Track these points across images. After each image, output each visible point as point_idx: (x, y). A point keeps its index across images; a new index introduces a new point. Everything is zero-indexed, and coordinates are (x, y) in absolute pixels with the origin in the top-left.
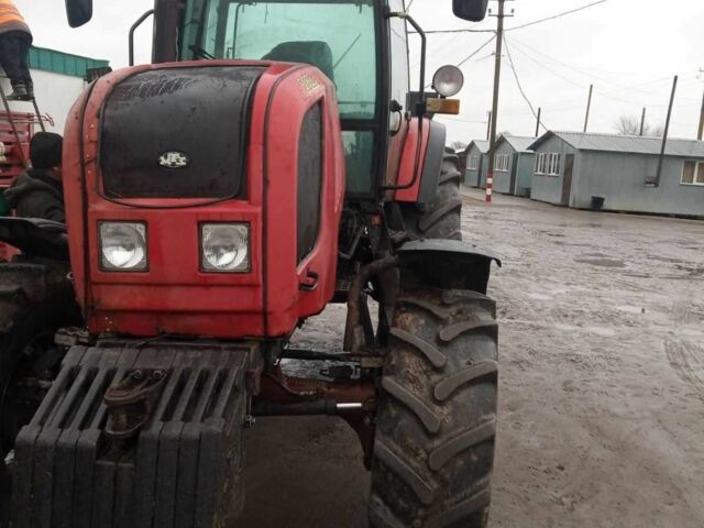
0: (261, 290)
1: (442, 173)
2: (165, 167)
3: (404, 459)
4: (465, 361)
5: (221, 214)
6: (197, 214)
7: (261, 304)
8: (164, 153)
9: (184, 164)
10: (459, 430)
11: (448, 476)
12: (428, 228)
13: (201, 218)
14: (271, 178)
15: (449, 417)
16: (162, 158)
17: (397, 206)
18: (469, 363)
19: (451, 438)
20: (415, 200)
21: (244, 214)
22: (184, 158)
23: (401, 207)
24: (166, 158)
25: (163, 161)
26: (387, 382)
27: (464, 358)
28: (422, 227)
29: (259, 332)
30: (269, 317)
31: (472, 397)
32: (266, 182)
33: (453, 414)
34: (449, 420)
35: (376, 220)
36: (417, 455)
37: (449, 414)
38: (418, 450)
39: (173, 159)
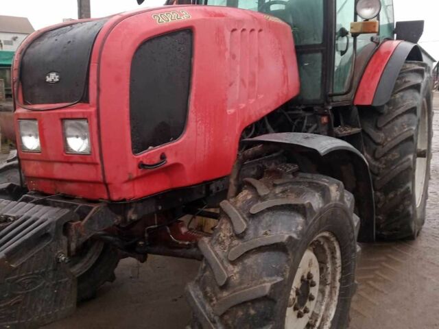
0: (100, 166)
1: (405, 82)
2: (48, 82)
3: (201, 303)
4: (263, 232)
5: (71, 113)
6: (59, 114)
7: (102, 177)
8: (48, 74)
9: (57, 80)
10: (243, 287)
11: (230, 322)
12: (384, 126)
13: (62, 117)
14: (101, 87)
15: (237, 276)
16: (47, 77)
17: (355, 109)
18: (266, 234)
19: (234, 292)
20: (370, 104)
21: (83, 113)
22: (57, 76)
23: (359, 110)
24: (49, 76)
25: (49, 79)
26: (203, 241)
27: (263, 229)
28: (380, 125)
29: (106, 197)
30: (109, 186)
31: (259, 261)
32: (99, 89)
33: (241, 273)
34: (236, 278)
35: (325, 119)
36: (211, 301)
37: (238, 272)
38: (212, 297)
39: (53, 77)
